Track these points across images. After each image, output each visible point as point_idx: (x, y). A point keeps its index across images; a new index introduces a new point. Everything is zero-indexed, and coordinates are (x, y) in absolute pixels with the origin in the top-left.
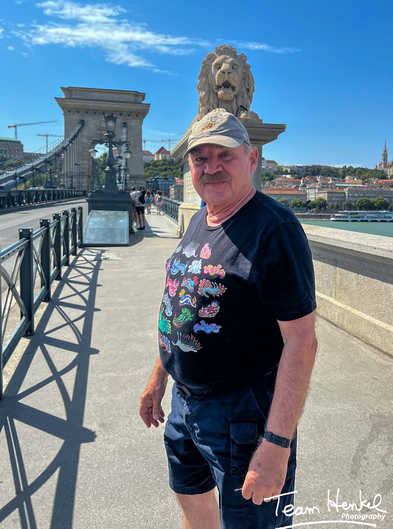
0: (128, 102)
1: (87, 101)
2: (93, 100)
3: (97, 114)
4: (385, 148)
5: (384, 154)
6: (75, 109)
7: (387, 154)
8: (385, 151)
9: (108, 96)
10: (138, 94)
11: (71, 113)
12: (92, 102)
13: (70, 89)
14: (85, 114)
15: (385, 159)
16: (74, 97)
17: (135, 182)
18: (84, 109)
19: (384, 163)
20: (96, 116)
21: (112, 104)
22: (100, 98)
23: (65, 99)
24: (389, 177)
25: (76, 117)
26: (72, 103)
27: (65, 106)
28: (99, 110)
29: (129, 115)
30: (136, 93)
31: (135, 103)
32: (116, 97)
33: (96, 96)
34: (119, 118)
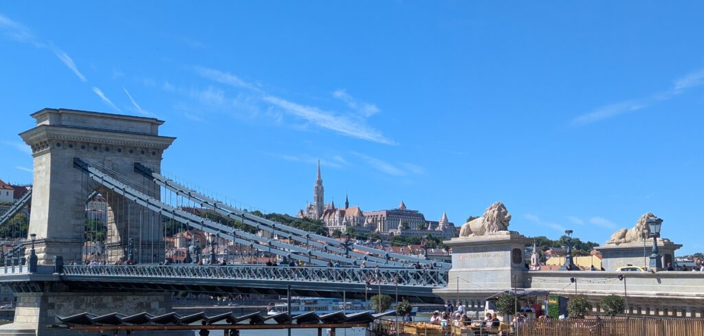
1: (90, 132)
2: (96, 130)
3: (98, 150)
4: (319, 177)
5: (317, 188)
6: (68, 142)
7: (322, 188)
8: (320, 182)
9: (114, 125)
11: (61, 147)
12: (96, 132)
13: (62, 111)
14: (81, 150)
15: (320, 199)
16: (64, 123)
19: (318, 205)
20: (97, 153)
22: (103, 127)
23: (50, 126)
24: (331, 233)
25: (69, 154)
28: (102, 144)
29: (143, 153)
30: (154, 121)
31: (152, 135)
32: (124, 125)
33: (98, 123)
34: (129, 157)
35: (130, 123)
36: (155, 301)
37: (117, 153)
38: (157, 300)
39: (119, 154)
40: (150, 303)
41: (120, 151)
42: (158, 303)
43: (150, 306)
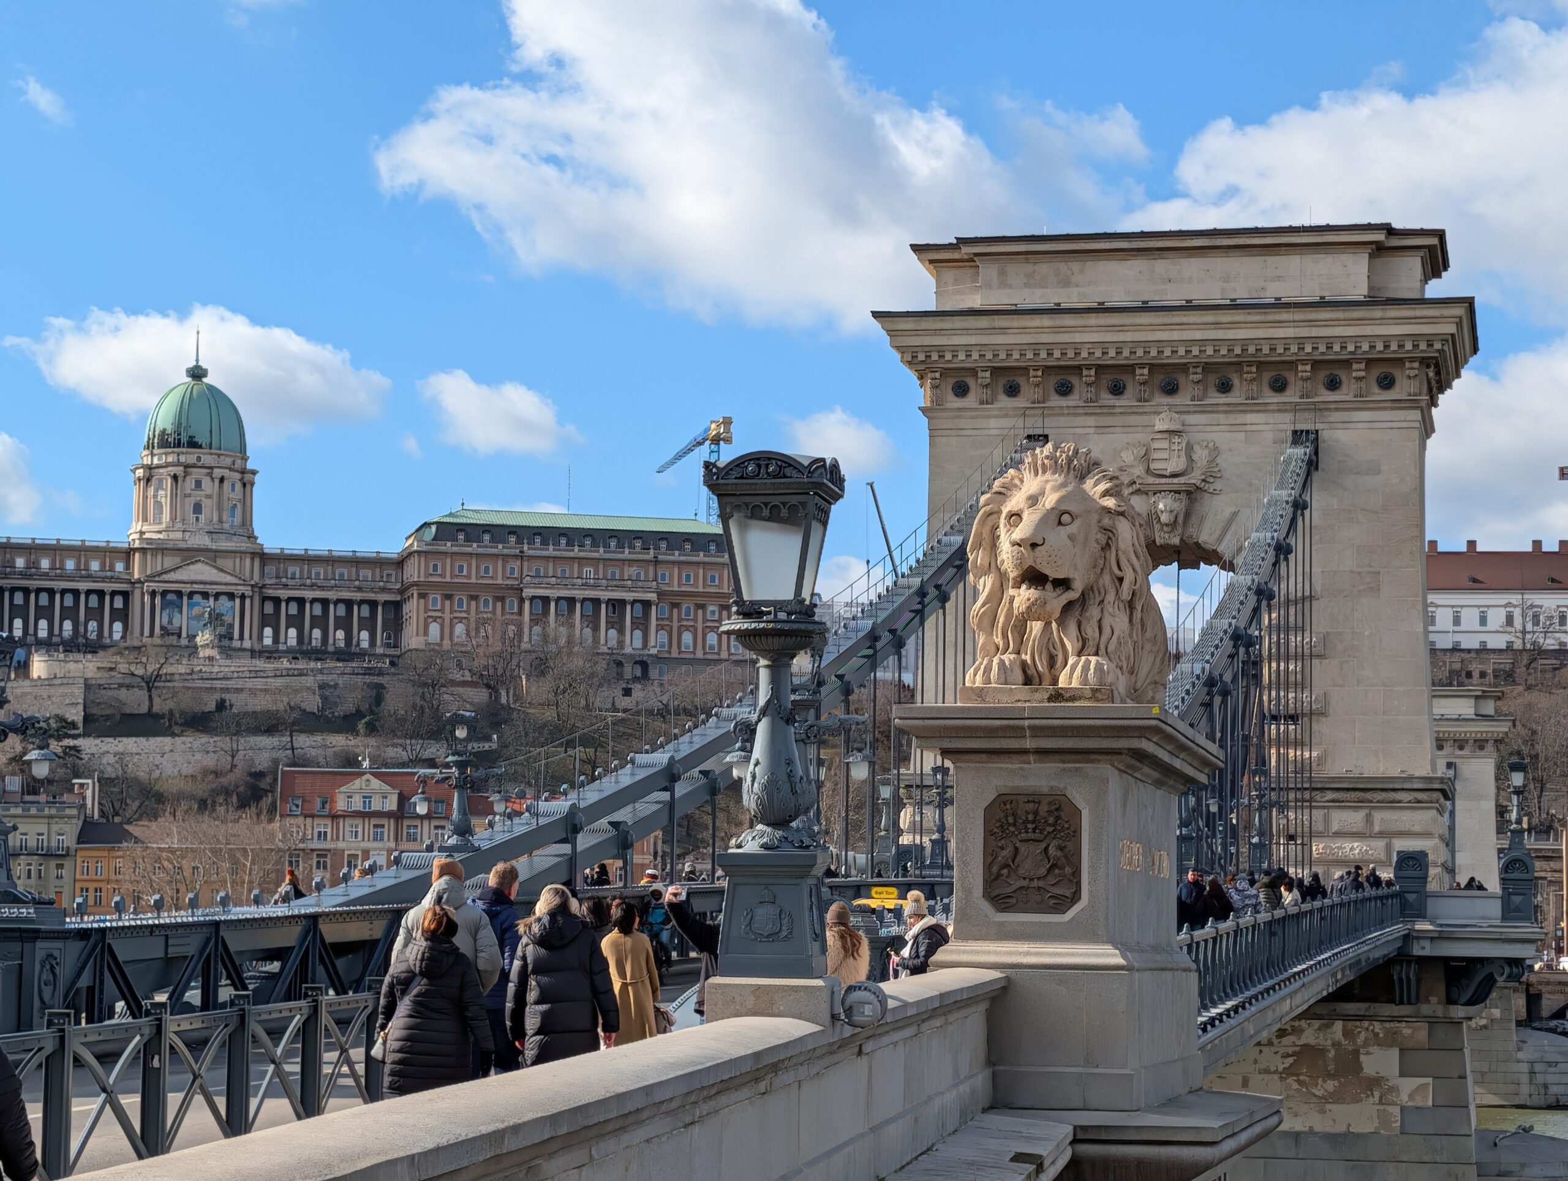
0: (1322, 304)
1: (1068, 320)
3: (1130, 391)
6: (996, 371)
10: (1395, 242)
11: (970, 401)
12: (1093, 320)
13: (966, 250)
14: (1056, 401)
17: (1369, 819)
18: (1047, 369)
20: (1122, 404)
21: (1217, 325)
23: (936, 315)
25: (1005, 422)
26: (972, 340)
27: (935, 357)
28: (1142, 366)
29: (1331, 383)
30: (1380, 237)
31: (1373, 301)
33: (1122, 279)
34: (1263, 409)
35: (1272, 260)
36: (1380, 1043)
37: (1217, 399)
38: (1391, 1040)
39: (1223, 399)
40: (1356, 1053)
41: (1225, 387)
42: (1395, 1052)
43: (1357, 1067)
